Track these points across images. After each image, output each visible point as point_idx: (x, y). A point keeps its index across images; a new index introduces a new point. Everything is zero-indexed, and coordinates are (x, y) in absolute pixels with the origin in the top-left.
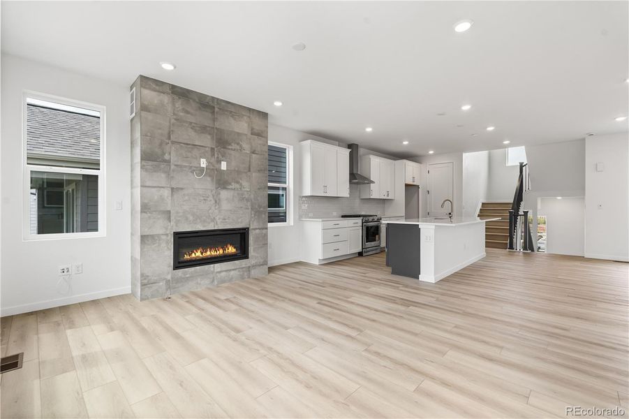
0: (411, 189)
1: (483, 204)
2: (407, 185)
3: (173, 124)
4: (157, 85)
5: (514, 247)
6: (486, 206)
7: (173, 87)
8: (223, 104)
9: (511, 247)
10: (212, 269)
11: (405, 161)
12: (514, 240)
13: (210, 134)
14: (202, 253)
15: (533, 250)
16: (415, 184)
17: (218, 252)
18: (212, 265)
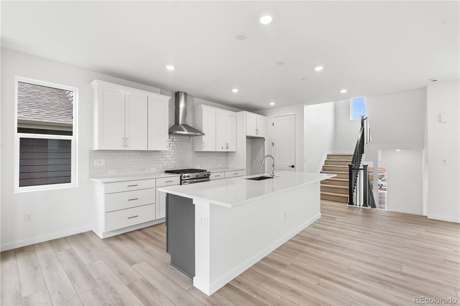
0: (254, 141)
1: (328, 155)
2: (248, 137)
5: (354, 201)
6: (330, 157)
9: (351, 203)
11: (245, 113)
12: (354, 194)
15: (374, 206)
16: (258, 136)
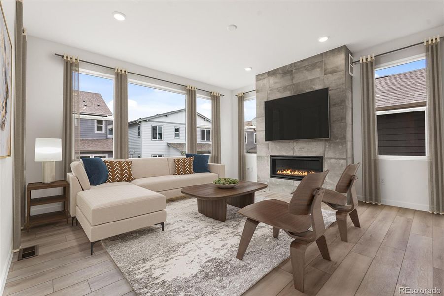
3: (269, 94)
4: (262, 76)
7: (269, 72)
8: (298, 64)
10: (292, 183)
13: (289, 90)
14: (291, 172)
17: (304, 174)
18: (292, 181)
